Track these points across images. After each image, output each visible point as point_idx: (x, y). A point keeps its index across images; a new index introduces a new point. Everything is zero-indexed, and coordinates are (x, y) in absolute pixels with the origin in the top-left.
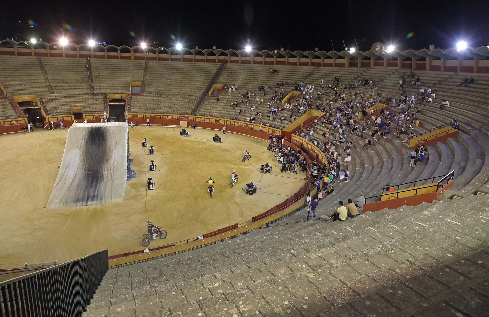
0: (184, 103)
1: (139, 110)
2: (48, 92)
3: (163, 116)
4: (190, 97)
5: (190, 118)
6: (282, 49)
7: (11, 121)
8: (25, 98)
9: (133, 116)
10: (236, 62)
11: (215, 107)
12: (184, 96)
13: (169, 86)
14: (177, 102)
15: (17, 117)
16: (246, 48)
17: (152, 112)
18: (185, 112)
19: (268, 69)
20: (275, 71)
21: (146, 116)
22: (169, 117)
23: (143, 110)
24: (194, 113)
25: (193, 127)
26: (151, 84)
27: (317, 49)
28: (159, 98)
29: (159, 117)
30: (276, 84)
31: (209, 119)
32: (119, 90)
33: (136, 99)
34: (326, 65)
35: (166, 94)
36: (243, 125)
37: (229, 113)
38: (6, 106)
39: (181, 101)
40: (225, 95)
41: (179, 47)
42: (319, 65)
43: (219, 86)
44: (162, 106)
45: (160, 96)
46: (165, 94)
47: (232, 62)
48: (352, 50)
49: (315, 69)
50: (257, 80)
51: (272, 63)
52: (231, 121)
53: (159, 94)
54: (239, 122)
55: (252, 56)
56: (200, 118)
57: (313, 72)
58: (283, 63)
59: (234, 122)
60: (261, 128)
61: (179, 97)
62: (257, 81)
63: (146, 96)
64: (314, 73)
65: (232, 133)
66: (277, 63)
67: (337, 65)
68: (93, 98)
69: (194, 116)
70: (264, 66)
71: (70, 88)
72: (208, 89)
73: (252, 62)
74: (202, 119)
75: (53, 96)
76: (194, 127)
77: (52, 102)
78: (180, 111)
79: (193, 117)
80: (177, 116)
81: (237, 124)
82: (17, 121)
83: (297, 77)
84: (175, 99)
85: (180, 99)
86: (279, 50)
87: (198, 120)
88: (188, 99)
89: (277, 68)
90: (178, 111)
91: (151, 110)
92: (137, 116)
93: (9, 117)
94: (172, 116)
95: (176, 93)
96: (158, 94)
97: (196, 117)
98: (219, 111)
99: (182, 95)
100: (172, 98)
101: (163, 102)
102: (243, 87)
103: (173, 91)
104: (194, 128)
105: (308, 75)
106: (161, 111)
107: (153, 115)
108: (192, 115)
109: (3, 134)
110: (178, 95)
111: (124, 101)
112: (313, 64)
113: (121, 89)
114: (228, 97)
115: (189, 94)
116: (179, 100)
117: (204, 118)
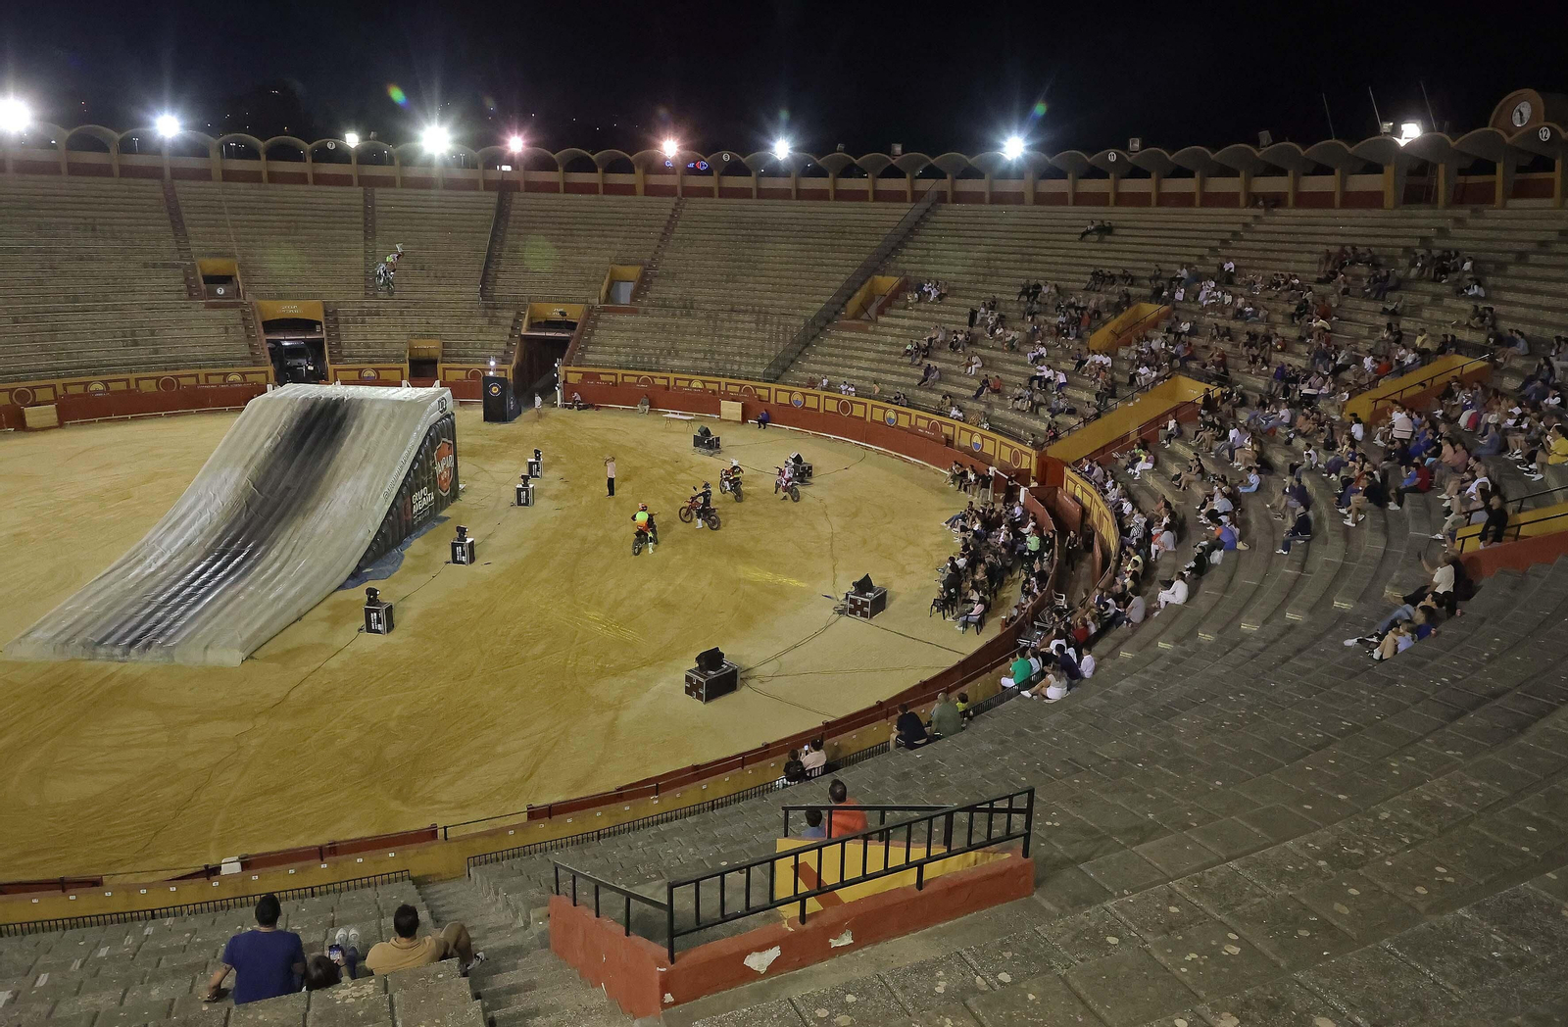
0: (756, 339)
1: (607, 358)
2: (361, 294)
3: (676, 379)
4: (783, 320)
5: (759, 391)
6: (1135, 144)
7: (226, 375)
8: (291, 309)
9: (586, 375)
10: (976, 198)
11: (852, 357)
12: (761, 315)
13: (727, 282)
14: (735, 337)
15: (248, 362)
16: (1005, 143)
17: (647, 366)
18: (750, 369)
19: (1080, 222)
20: (1105, 230)
21: (623, 379)
22: (694, 385)
23: (623, 358)
24: (778, 372)
25: (760, 422)
26: (673, 276)
27: (1265, 136)
28: (684, 321)
29: (665, 382)
30: (1088, 278)
31: (818, 396)
32: (570, 292)
33: (613, 322)
34: (1304, 200)
35: (709, 308)
36: (923, 423)
37: (894, 378)
38: (231, 330)
39: (750, 330)
40: (897, 317)
41: (782, 148)
42: (1275, 201)
43: (887, 282)
44: (685, 345)
45: (688, 315)
46: (708, 306)
47: (959, 197)
48: (1411, 132)
49: (1256, 217)
50: (1030, 261)
51: (1100, 199)
52: (886, 409)
53: (688, 307)
54: (910, 415)
55: (1029, 177)
56: (791, 392)
57: (1246, 231)
58: (1140, 200)
59: (897, 412)
60: (977, 439)
61: (747, 318)
62: (1026, 265)
63: (645, 313)
64: (1247, 236)
65: (879, 453)
66: (1122, 199)
67: (1351, 200)
68: (485, 315)
69: (774, 386)
70: (1071, 213)
71: (427, 282)
72: (846, 294)
73: (1029, 197)
74: (797, 397)
75: (372, 305)
76: (763, 422)
77: (363, 322)
78: (736, 367)
79: (769, 389)
80: (719, 383)
81: (904, 422)
82: (243, 374)
83: (1177, 250)
84: (733, 325)
85: (747, 326)
86: (1125, 147)
87: (783, 398)
88: (774, 328)
89: (1117, 217)
90: (728, 366)
91: (646, 359)
92: (596, 376)
93: (227, 361)
94: (703, 382)
95: (739, 304)
96: (685, 307)
97: (777, 390)
98: (861, 373)
99: (760, 312)
100: (723, 321)
101: (691, 335)
102: (973, 286)
103: (734, 300)
104: (762, 426)
105: (1224, 242)
106: (676, 362)
107: (645, 374)
108: (768, 381)
109: (195, 411)
110: (745, 312)
111: (571, 326)
112: (1253, 199)
113: (576, 289)
114: (906, 322)
115: (783, 311)
116: (743, 329)
117: (804, 395)
